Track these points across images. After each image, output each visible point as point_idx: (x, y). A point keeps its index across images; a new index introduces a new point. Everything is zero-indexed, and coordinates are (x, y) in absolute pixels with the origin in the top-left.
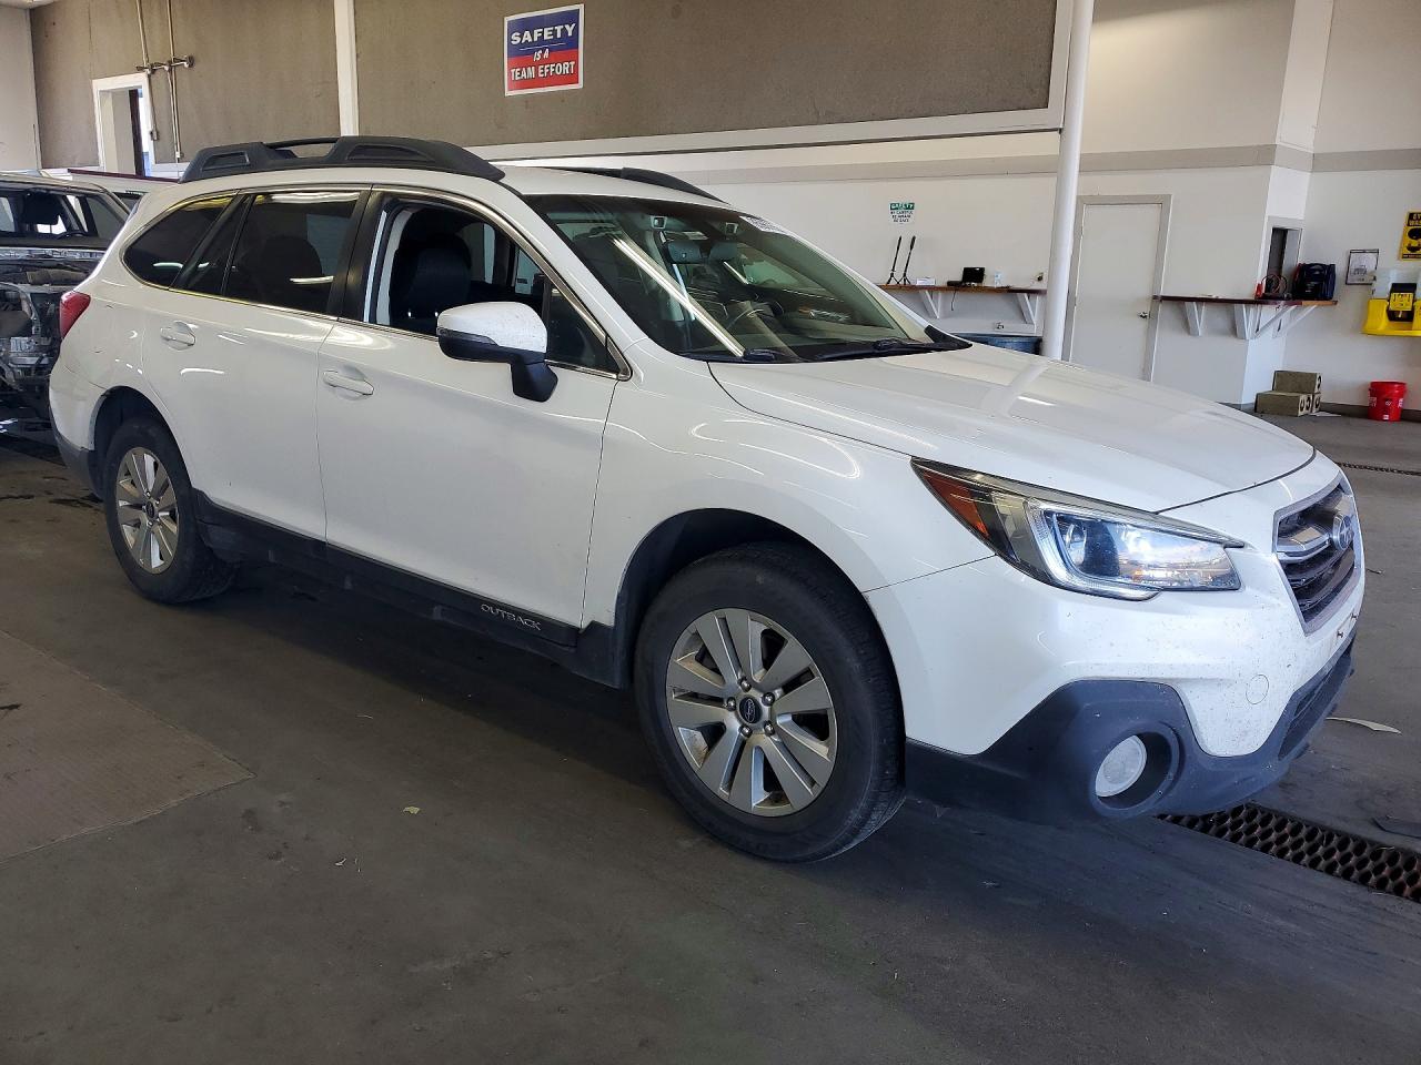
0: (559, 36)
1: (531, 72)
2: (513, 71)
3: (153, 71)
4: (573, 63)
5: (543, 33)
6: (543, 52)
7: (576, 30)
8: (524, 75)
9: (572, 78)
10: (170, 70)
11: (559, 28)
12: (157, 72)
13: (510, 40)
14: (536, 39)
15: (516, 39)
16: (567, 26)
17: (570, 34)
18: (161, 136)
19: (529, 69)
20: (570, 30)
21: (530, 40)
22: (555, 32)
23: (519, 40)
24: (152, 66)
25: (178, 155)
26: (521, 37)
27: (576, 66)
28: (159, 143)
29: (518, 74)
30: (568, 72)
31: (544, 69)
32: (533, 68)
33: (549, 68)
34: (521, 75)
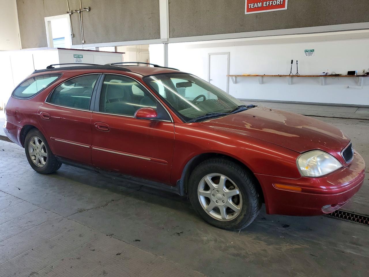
1: (260, 5)
2: (250, 5)
3: (72, 13)
8: (256, 6)
9: (282, 6)
10: (80, 13)
12: (73, 14)
18: (75, 36)
19: (258, 3)
24: (72, 11)
25: (83, 42)
28: (74, 38)
29: (252, 6)
30: (279, 4)
31: (266, 3)
32: (261, 3)
33: (269, 3)
34: (254, 6)
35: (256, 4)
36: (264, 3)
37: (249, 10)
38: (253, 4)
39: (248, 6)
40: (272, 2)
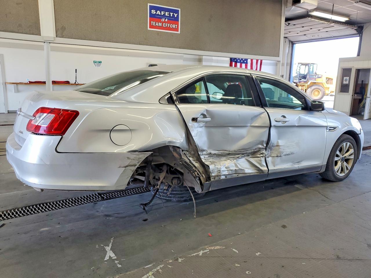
0: (171, 16)
1: (160, 24)
2: (152, 22)
4: (177, 25)
5: (165, 13)
6: (165, 19)
7: (178, 16)
8: (157, 24)
9: (177, 30)
11: (172, 14)
13: (150, 12)
14: (162, 14)
15: (153, 12)
16: (175, 14)
17: (176, 16)
19: (159, 23)
20: (176, 15)
21: (160, 14)
22: (170, 14)
23: (155, 13)
26: (156, 12)
27: (178, 26)
29: (154, 24)
30: (175, 28)
31: (165, 24)
32: (161, 23)
33: (167, 25)
34: (155, 24)
35: (157, 23)
36: (164, 24)
37: (151, 27)
38: (155, 22)
39: (150, 23)
40: (170, 25)
